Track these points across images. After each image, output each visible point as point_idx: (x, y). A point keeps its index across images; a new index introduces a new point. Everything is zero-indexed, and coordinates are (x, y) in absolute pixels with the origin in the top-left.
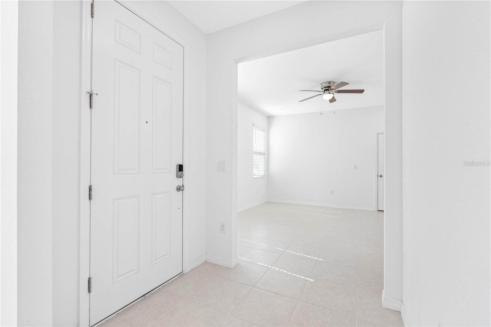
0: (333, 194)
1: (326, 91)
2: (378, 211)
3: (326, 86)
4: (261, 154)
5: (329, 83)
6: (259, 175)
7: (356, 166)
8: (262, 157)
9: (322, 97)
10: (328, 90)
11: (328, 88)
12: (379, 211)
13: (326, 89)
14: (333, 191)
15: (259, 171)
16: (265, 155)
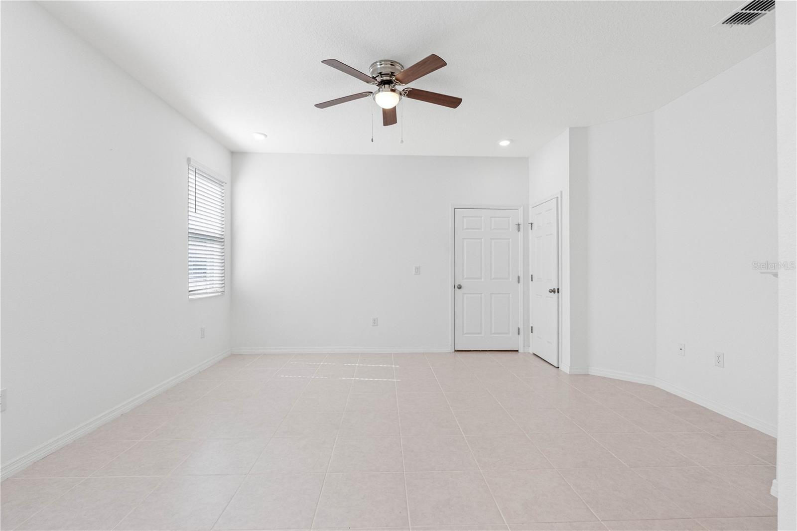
0: (377, 325)
1: (384, 84)
2: (455, 352)
3: (384, 72)
4: (212, 239)
5: (392, 65)
6: (206, 293)
7: (418, 268)
8: (216, 246)
9: (374, 99)
10: (389, 82)
11: (388, 78)
12: (460, 352)
13: (385, 78)
14: (377, 318)
15: (208, 283)
16: (223, 242)
